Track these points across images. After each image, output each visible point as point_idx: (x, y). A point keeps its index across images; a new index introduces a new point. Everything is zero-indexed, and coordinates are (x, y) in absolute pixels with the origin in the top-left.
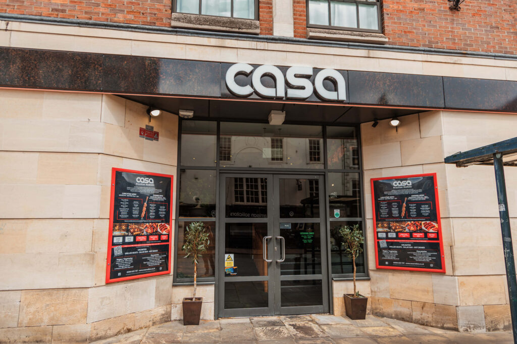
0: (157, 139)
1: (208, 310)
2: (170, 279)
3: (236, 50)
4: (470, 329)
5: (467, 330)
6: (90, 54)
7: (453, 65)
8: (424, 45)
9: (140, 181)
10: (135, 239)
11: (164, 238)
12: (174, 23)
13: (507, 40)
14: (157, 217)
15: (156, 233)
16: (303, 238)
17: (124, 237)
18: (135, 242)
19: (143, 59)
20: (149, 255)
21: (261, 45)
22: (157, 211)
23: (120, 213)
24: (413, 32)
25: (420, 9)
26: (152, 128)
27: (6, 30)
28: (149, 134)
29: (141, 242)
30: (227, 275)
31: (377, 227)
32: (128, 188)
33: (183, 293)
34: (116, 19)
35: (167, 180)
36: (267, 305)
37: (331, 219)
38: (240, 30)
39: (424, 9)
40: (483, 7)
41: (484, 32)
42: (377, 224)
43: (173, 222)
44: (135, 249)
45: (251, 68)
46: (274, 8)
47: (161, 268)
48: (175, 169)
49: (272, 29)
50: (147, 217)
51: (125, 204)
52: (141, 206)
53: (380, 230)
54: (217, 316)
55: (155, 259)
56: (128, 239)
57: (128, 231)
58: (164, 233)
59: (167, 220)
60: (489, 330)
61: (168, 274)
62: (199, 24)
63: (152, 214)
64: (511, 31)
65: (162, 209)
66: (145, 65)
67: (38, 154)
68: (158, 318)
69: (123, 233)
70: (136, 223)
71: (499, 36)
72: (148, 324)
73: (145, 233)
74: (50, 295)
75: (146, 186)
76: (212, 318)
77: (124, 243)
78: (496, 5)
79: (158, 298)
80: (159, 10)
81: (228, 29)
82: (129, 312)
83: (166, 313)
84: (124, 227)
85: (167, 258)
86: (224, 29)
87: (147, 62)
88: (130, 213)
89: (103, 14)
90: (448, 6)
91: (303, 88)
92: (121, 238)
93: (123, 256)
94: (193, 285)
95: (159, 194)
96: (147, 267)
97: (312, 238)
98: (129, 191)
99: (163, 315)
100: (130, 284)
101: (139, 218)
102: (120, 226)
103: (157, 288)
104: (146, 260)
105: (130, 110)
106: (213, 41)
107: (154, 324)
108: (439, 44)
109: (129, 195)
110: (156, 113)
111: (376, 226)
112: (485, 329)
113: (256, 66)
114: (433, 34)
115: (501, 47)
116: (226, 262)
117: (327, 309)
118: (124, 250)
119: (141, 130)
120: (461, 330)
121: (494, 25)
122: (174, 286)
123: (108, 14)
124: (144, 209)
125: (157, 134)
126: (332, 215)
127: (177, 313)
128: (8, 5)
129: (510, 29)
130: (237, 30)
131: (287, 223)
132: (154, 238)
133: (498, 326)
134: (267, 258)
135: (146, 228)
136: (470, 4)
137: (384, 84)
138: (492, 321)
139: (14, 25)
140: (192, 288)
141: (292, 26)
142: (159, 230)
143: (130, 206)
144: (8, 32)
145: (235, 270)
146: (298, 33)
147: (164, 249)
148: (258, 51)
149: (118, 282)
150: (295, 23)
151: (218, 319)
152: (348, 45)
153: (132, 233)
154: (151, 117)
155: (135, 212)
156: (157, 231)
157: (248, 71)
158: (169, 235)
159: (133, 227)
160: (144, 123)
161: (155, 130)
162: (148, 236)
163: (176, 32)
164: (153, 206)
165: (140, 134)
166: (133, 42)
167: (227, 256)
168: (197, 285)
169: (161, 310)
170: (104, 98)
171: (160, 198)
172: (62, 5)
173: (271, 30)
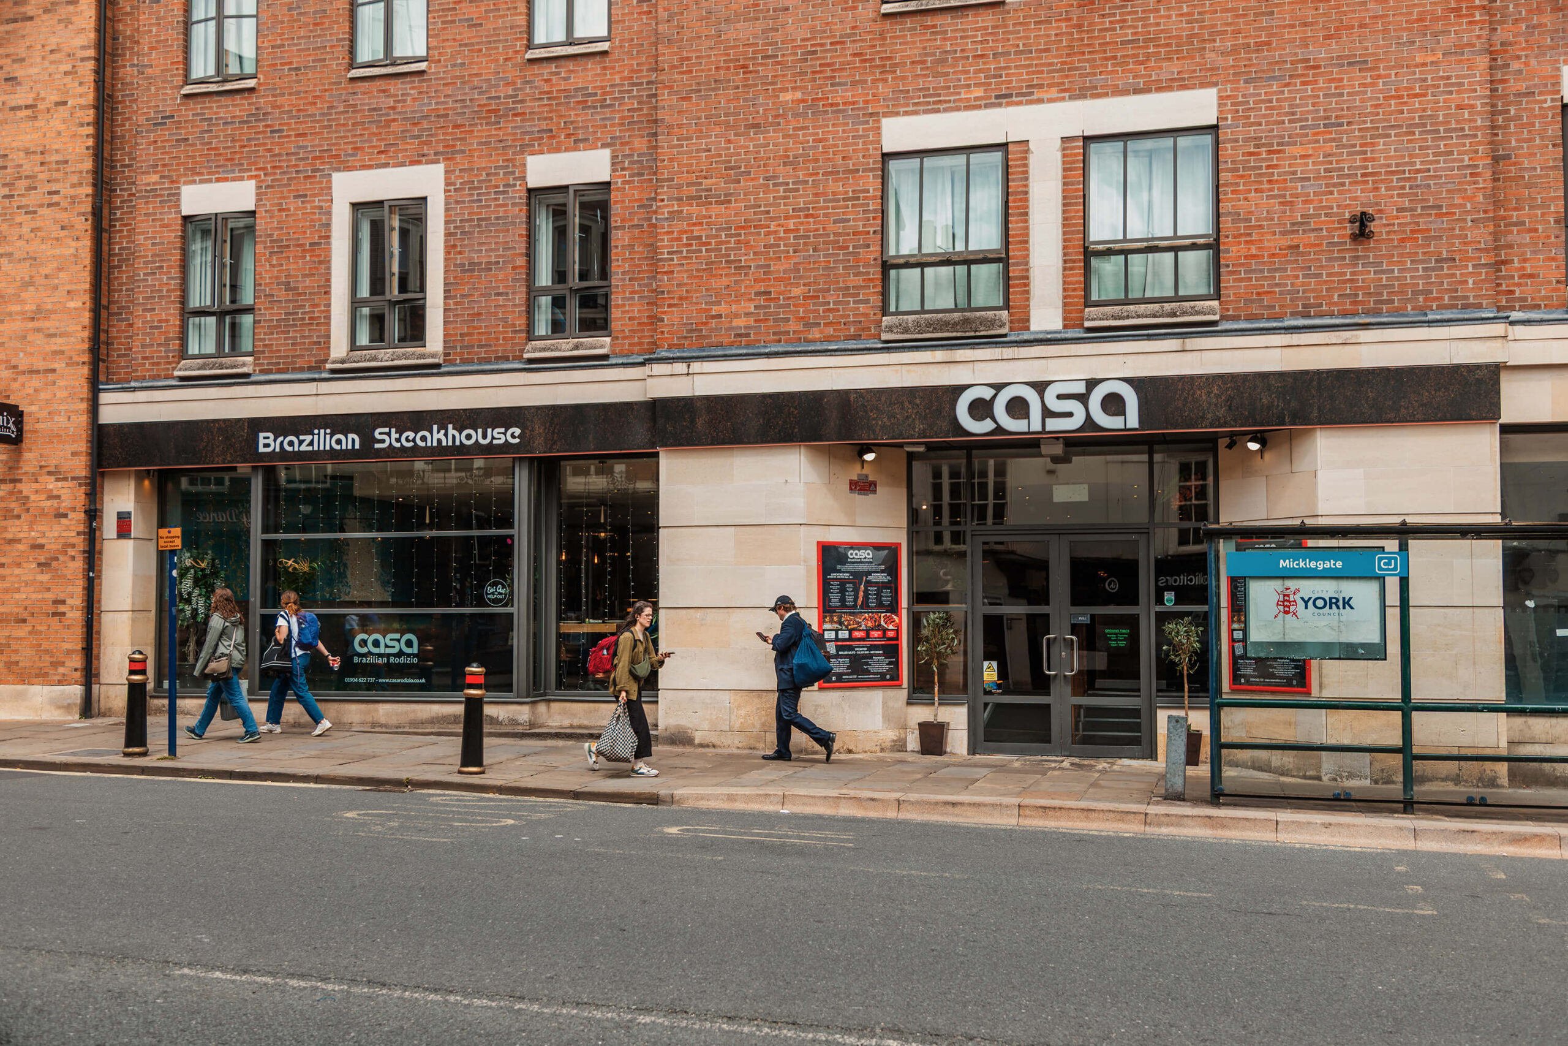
0: (875, 492)
1: (958, 740)
2: (903, 694)
3: (971, 365)
4: (1341, 778)
5: (1335, 780)
6: (782, 394)
7: (1341, 347)
8: (1294, 314)
9: (852, 554)
10: (850, 634)
11: (891, 634)
12: (885, 336)
13: (1471, 281)
14: (880, 604)
15: (878, 627)
16: (1110, 639)
17: (837, 631)
18: (850, 639)
19: (846, 393)
20: (870, 657)
21: (1008, 352)
22: (878, 595)
23: (830, 601)
24: (1275, 292)
25: (1290, 247)
26: (867, 476)
27: (688, 374)
28: (863, 486)
29: (859, 639)
30: (987, 693)
31: (1233, 622)
32: (838, 567)
33: (922, 714)
34: (810, 336)
35: (893, 550)
36: (1049, 742)
37: (1159, 608)
38: (978, 334)
39: (1298, 247)
40: (1425, 223)
41: (1421, 273)
42: (1233, 617)
43: (904, 613)
44: (851, 648)
45: (992, 392)
46: (1031, 285)
47: (888, 677)
48: (905, 532)
49: (1028, 320)
50: (865, 605)
51: (835, 587)
52: (856, 591)
53: (1236, 626)
54: (973, 750)
55: (879, 664)
56: (841, 635)
57: (841, 623)
58: (891, 627)
59: (894, 608)
60: (1376, 782)
61: (900, 686)
62: (919, 333)
63: (872, 602)
64: (1483, 262)
65: (886, 594)
66: (849, 401)
67: (733, 529)
68: (888, 744)
69: (836, 626)
70: (851, 614)
71: (1454, 275)
72: (874, 749)
73: (863, 627)
74: (760, 697)
75: (861, 562)
76: (965, 752)
77: (837, 639)
78: (1455, 213)
79: (887, 718)
80: (866, 315)
81: (959, 334)
82: (848, 728)
83: (899, 740)
84: (835, 619)
85: (897, 664)
86: (954, 334)
87: (852, 397)
88: (843, 600)
89: (794, 332)
90: (1349, 232)
91: (1070, 415)
92: (833, 633)
93: (837, 656)
94: (933, 704)
95: (882, 571)
96: (868, 672)
97: (1125, 640)
98: (839, 571)
99: (894, 741)
100: (847, 693)
101: (855, 607)
102: (831, 617)
103: (884, 703)
104: (867, 664)
105: (835, 457)
106: (939, 355)
107: (882, 750)
108: (1324, 308)
109: (841, 576)
110: (870, 457)
111: (1231, 621)
112: (1369, 781)
113: (998, 387)
114: (1313, 291)
115: (1456, 298)
116: (985, 674)
117: (1149, 751)
118: (838, 648)
119: (851, 482)
120: (1325, 778)
121: (1445, 255)
122: (909, 704)
123: (801, 332)
124: (861, 594)
125: (874, 484)
126: (1160, 600)
127: (913, 742)
128: (685, 337)
129: (1480, 258)
130: (972, 334)
131: (1083, 615)
132: (875, 634)
133: (1394, 778)
134: (1049, 670)
135: (864, 621)
136: (1396, 222)
137: (1209, 393)
138: (1382, 770)
139: (696, 367)
140: (932, 708)
141: (1060, 311)
142: (883, 623)
143: (843, 591)
144: (690, 377)
145: (999, 686)
146: (1071, 319)
147: (892, 651)
148: (1003, 363)
149: (833, 688)
150: (1065, 304)
151: (974, 754)
152: (1148, 335)
153: (847, 627)
154: (863, 462)
155: (849, 599)
156: (880, 625)
157: (988, 397)
158: (898, 631)
159: (846, 618)
160: (855, 472)
161: (870, 479)
162: (868, 631)
163: (888, 348)
164: (873, 590)
165: (851, 489)
166: (834, 370)
167: (986, 664)
168: (940, 704)
169: (891, 735)
170: (803, 450)
171: (882, 577)
172: (745, 328)
173: (1024, 323)
